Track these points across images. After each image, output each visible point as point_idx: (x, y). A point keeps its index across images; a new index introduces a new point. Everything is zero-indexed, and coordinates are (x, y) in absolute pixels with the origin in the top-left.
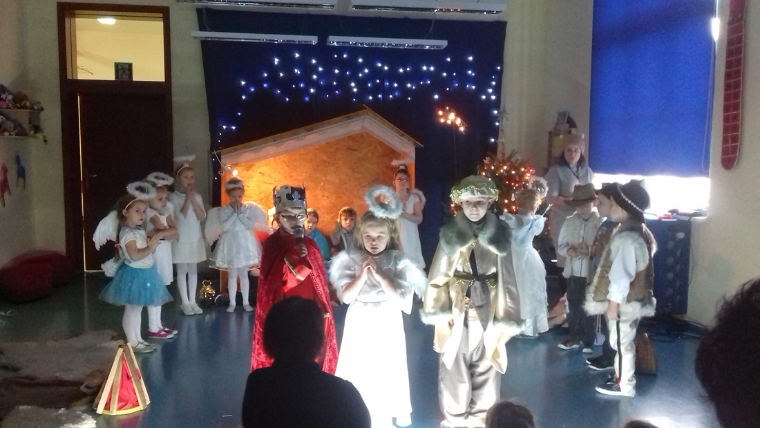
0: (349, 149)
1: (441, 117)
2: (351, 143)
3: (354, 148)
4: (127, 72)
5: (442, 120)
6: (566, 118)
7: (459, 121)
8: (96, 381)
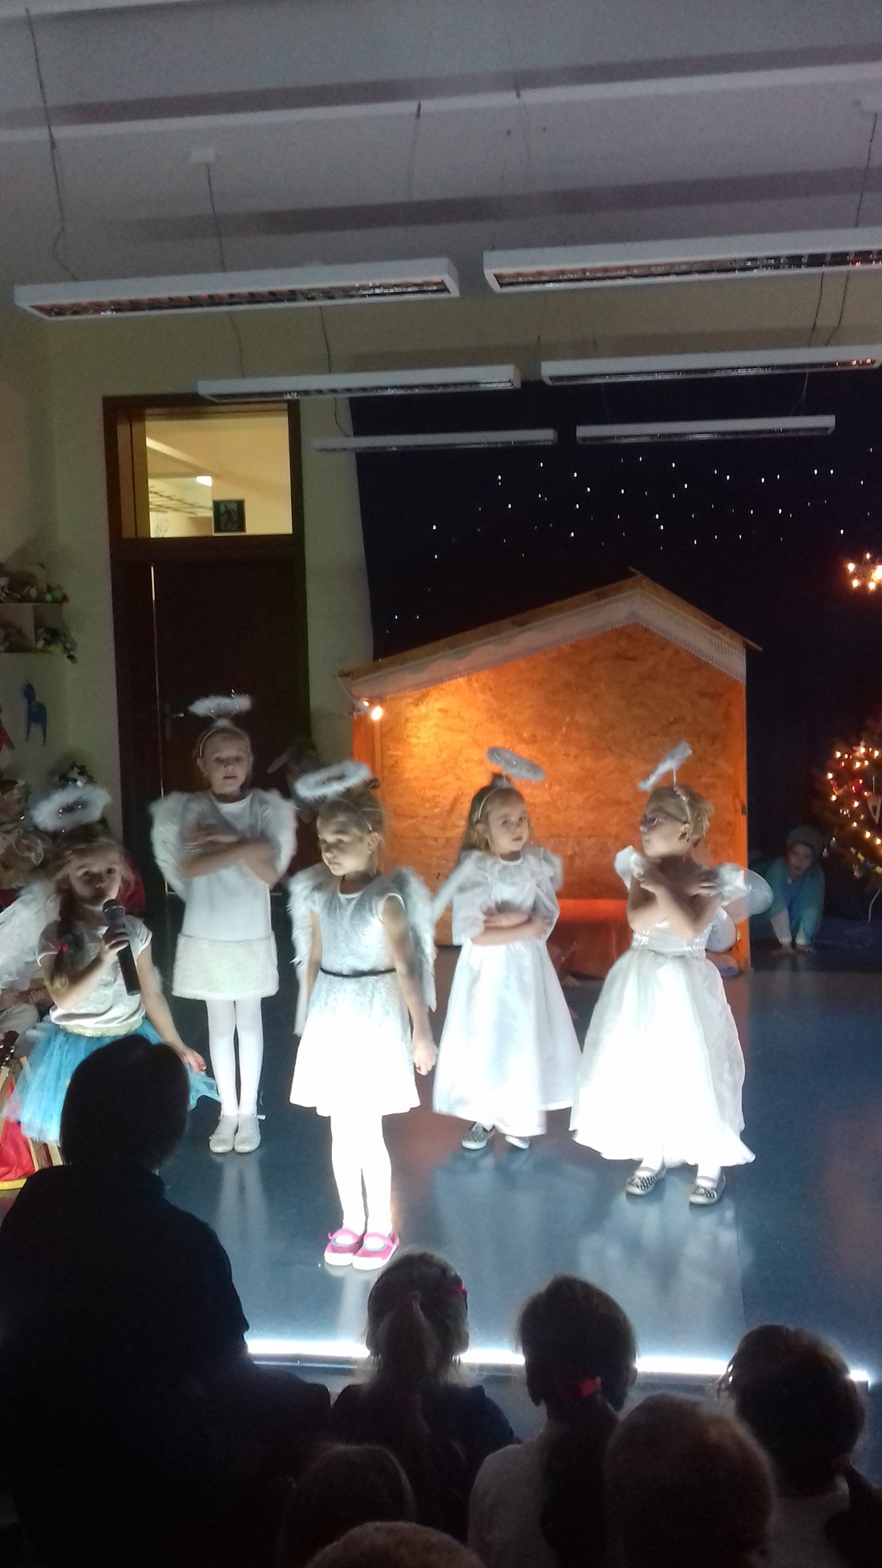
0: (620, 656)
2: (623, 643)
4: (235, 519)
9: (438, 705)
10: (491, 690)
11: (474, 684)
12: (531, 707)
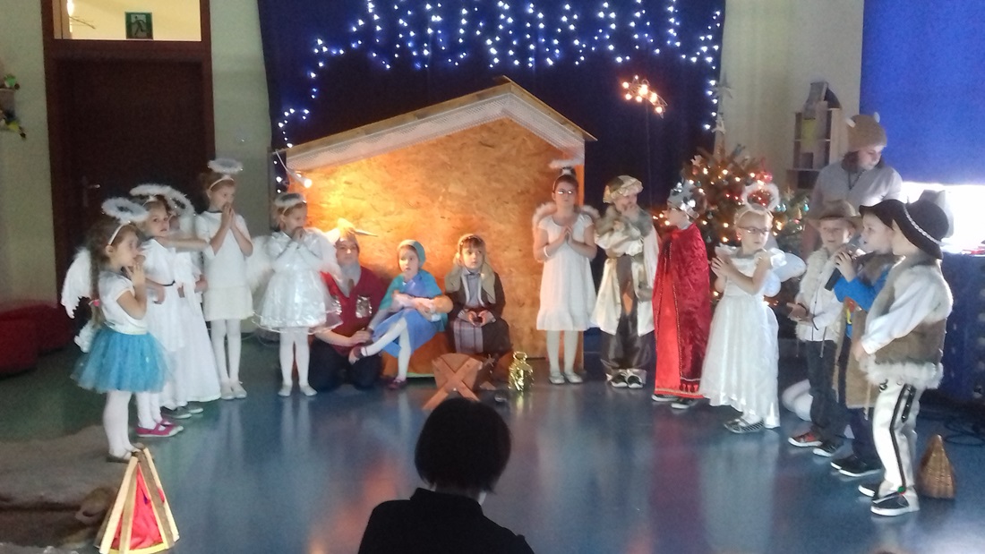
0: (482, 144)
1: (626, 91)
2: (485, 135)
3: (490, 143)
4: (144, 28)
5: (628, 97)
6: (824, 93)
7: (654, 98)
8: (98, 506)
9: (345, 178)
10: (385, 167)
11: (373, 163)
12: (416, 181)
